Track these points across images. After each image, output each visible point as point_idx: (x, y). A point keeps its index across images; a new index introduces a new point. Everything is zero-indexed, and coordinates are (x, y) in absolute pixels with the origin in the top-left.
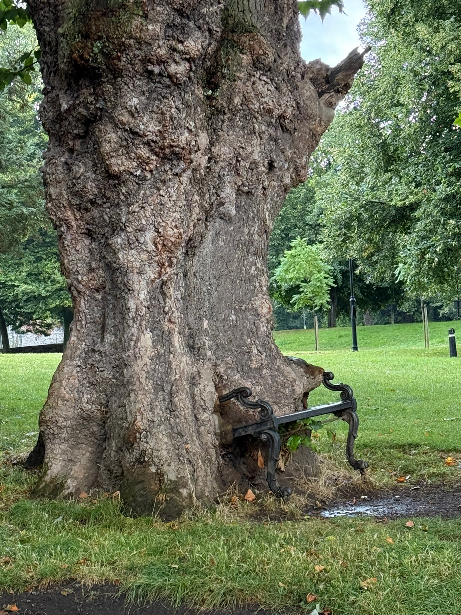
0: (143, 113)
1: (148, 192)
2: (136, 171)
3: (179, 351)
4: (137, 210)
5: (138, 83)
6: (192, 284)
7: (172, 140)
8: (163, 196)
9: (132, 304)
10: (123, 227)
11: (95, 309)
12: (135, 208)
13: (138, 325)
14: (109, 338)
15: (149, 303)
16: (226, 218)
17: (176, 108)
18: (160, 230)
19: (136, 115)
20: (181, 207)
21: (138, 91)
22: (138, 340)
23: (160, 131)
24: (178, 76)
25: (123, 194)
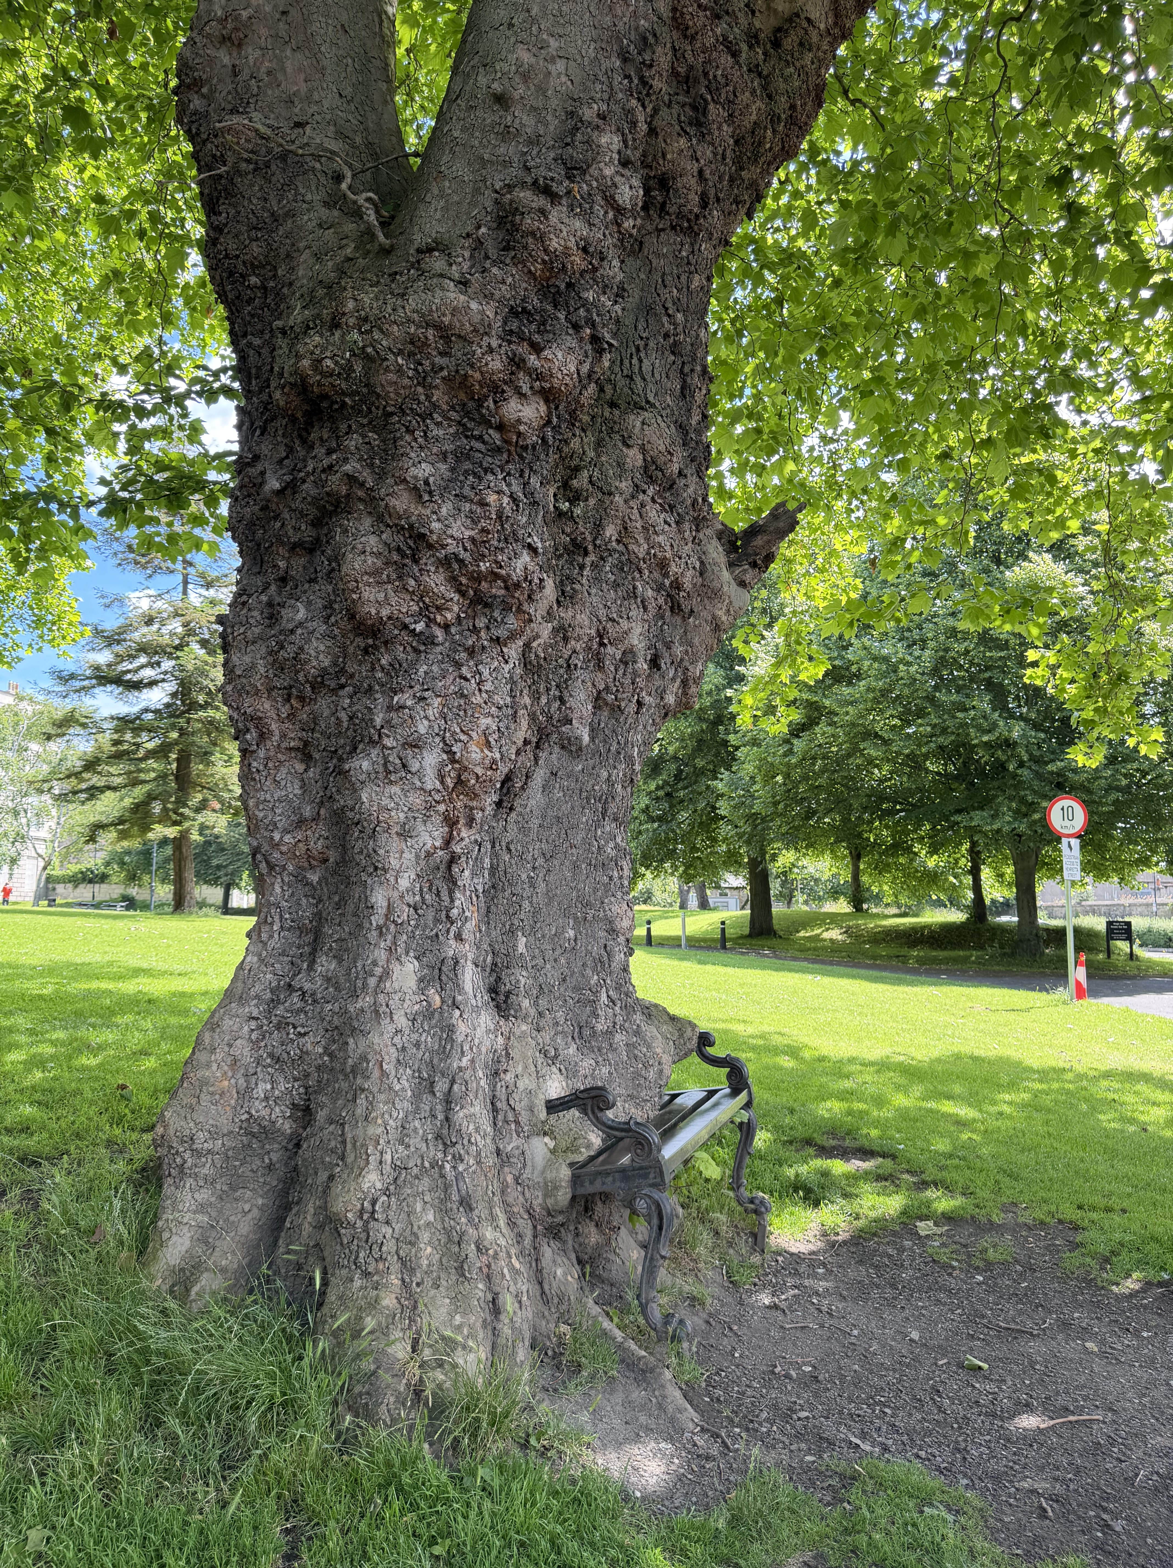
0: (442, 496)
1: (435, 668)
2: (415, 622)
3: (474, 1002)
4: (409, 703)
5: (436, 432)
6: (502, 865)
7: (496, 562)
8: (466, 679)
9: (379, 898)
10: (376, 737)
11: (304, 901)
12: (405, 698)
13: (388, 943)
14: (325, 964)
15: (418, 898)
16: (571, 747)
17: (511, 496)
18: (454, 749)
19: (426, 497)
20: (500, 708)
21: (435, 450)
22: (387, 974)
23: (473, 540)
24: (522, 428)
25: (383, 669)
